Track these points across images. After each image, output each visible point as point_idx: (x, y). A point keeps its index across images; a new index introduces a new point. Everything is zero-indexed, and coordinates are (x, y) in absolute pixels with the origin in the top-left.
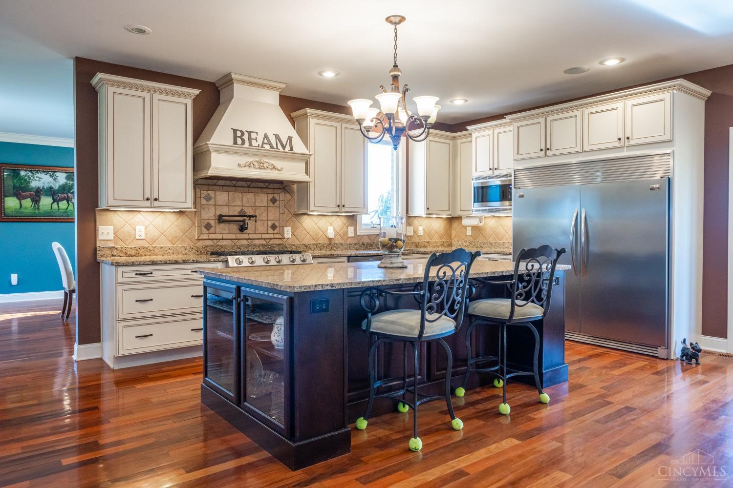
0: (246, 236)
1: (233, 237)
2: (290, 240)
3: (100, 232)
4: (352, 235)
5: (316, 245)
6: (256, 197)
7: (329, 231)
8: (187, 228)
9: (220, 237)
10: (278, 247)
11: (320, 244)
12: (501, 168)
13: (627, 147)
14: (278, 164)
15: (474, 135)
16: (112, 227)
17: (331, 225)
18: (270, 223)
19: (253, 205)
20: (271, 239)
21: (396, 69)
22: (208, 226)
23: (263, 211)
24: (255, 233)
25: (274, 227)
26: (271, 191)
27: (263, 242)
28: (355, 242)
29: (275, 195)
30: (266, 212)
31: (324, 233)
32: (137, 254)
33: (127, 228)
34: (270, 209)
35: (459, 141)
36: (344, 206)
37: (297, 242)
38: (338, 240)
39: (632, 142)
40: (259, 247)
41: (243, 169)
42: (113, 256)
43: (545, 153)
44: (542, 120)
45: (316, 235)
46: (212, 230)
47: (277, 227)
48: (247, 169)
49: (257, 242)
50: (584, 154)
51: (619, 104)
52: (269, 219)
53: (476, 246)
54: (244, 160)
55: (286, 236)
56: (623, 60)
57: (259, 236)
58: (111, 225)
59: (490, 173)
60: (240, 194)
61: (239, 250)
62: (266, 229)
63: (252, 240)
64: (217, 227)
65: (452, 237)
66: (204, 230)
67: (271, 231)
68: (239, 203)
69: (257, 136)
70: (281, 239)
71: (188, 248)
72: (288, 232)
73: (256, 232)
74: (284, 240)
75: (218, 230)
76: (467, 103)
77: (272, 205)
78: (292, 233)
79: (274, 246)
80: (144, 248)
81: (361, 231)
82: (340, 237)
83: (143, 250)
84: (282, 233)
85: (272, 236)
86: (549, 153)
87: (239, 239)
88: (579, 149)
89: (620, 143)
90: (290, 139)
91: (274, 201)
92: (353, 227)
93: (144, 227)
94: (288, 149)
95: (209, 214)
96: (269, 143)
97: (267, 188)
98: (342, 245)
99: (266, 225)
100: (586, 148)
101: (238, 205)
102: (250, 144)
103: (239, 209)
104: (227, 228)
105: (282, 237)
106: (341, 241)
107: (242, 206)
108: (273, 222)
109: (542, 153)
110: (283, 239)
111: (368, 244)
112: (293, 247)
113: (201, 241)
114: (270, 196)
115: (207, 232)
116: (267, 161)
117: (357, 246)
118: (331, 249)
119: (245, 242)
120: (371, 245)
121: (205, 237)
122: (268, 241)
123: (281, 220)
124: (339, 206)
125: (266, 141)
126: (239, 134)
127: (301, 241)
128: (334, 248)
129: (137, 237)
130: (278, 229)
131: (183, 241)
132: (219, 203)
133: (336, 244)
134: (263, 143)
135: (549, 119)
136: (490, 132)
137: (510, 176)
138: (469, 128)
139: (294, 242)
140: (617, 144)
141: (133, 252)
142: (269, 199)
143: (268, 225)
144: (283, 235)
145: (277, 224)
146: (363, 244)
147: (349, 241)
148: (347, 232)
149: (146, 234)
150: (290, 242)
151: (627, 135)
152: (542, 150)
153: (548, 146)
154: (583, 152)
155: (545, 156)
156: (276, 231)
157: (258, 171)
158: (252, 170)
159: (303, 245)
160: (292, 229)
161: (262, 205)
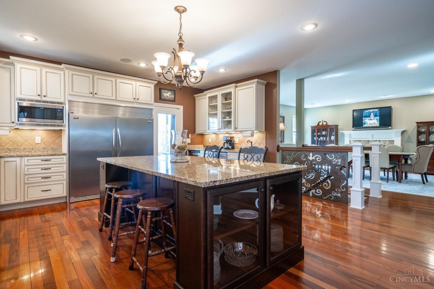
13: (136, 103)
15: (18, 66)
39: (139, 101)
43: (93, 95)
44: (90, 76)
50: (116, 101)
51: (134, 83)
56: (147, 65)
59: (38, 98)
76: (37, 42)
86: (96, 96)
88: (114, 98)
89: (134, 100)
100: (118, 99)
109: (91, 95)
135: (96, 77)
136: (38, 69)
137: (62, 103)
138: (12, 57)
140: (133, 100)
151: (137, 97)
152: (91, 93)
153: (95, 92)
154: (116, 100)
155: (93, 97)
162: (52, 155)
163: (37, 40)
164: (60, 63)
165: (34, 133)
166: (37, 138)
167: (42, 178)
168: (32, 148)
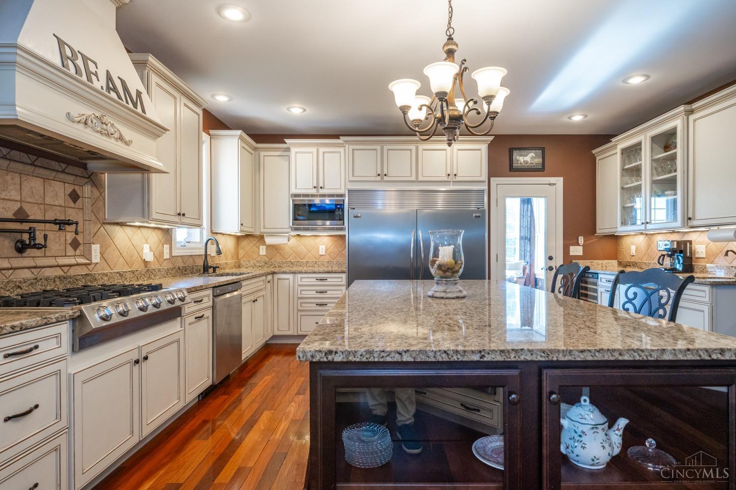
0: (30, 262)
1: (5, 264)
2: (98, 265)
4: (168, 257)
5: (133, 272)
6: (47, 186)
7: (145, 251)
10: (83, 280)
11: (137, 271)
12: (326, 187)
13: (453, 182)
14: (126, 132)
15: (293, 150)
17: (146, 241)
18: (70, 238)
19: (41, 201)
20: (70, 266)
24: (45, 256)
25: (75, 244)
26: (71, 178)
27: (59, 272)
28: (170, 266)
29: (77, 188)
31: (140, 254)
34: (69, 211)
35: (262, 154)
36: (184, 215)
37: (107, 270)
38: (155, 265)
39: (458, 179)
41: (75, 125)
43: (382, 178)
44: (378, 147)
45: (131, 257)
47: (80, 244)
48: (81, 126)
49: (48, 273)
53: (272, 266)
54: (80, 109)
55: (94, 261)
57: (52, 262)
59: (314, 191)
62: (63, 248)
65: (240, 257)
67: (70, 252)
68: (15, 195)
69: (96, 70)
70: (86, 264)
72: (96, 253)
73: (47, 255)
74: (91, 267)
76: (306, 113)
77: (72, 204)
78: (102, 254)
79: (78, 277)
81: (176, 251)
82: (156, 260)
84: (87, 255)
85: (72, 261)
86: (386, 178)
87: (16, 269)
88: (413, 178)
89: (448, 178)
90: (139, 94)
91: (74, 197)
92: (168, 246)
96: (115, 89)
97: (63, 172)
98: (159, 270)
99: (63, 240)
100: (420, 178)
101: (12, 198)
103: (15, 206)
105: (87, 261)
106: (157, 266)
107: (21, 201)
108: (73, 235)
109: (379, 178)
110: (89, 264)
111: (183, 268)
112: (106, 278)
114: (69, 189)
116: (112, 122)
117: (173, 272)
118: (149, 278)
119: (26, 274)
122: (66, 269)
123: (86, 233)
124: (179, 214)
127: (112, 267)
128: (152, 276)
130: (81, 247)
133: (154, 270)
135: (386, 147)
136: (314, 150)
137: (342, 196)
138: (287, 141)
139: (103, 269)
140: (446, 179)
142: (68, 192)
143: (66, 240)
144: (90, 259)
145: (80, 239)
146: (179, 268)
147: (166, 265)
148: (163, 252)
150: (98, 269)
151: (455, 172)
152: (379, 175)
153: (385, 172)
154: (417, 181)
155: (382, 181)
156: (78, 252)
157: (98, 135)
158: (88, 130)
159: (118, 274)
160: (101, 248)
161: (57, 203)
162: (328, 272)
163: (305, 110)
164: (337, 136)
165: (318, 240)
166: (321, 247)
167: (317, 305)
168: (316, 262)
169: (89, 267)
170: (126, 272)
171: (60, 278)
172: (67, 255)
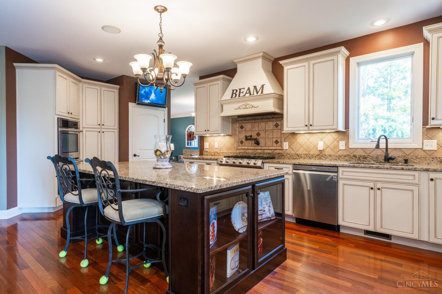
0: (260, 148)
1: (253, 148)
2: (287, 150)
3: (205, 145)
4: (344, 148)
5: (307, 155)
6: (267, 124)
7: (319, 145)
8: (233, 143)
9: (246, 148)
11: (310, 154)
14: (255, 104)
16: (208, 143)
17: (321, 140)
18: (274, 140)
19: (264, 129)
20: (275, 150)
21: (161, 40)
22: (242, 142)
23: (270, 132)
24: (265, 146)
25: (277, 142)
27: (270, 151)
28: (345, 154)
29: (278, 122)
30: (272, 133)
31: (316, 146)
32: (214, 155)
33: (213, 143)
34: (275, 131)
36: (311, 125)
37: (292, 152)
38: (328, 152)
40: (266, 154)
41: (237, 110)
42: (207, 155)
45: (309, 147)
46: (243, 144)
48: (239, 110)
49: (266, 151)
52: (274, 137)
54: (237, 105)
55: (285, 148)
57: (267, 148)
58: (208, 142)
60: (257, 124)
61: (255, 155)
62: (272, 143)
63: (263, 150)
64: (246, 143)
66: (240, 144)
67: (275, 144)
68: (257, 129)
69: (244, 90)
70: (281, 150)
71: (232, 153)
72: (286, 146)
75: (246, 144)
77: (276, 128)
78: (290, 146)
79: (276, 154)
80: (217, 152)
81: (353, 145)
82: (330, 149)
83: (216, 153)
84: (282, 146)
85: (275, 148)
87: (257, 149)
90: (263, 86)
91: (277, 125)
92: (344, 142)
93: (217, 143)
94: (260, 93)
95: (242, 136)
96: (250, 92)
97: (273, 118)
98: (330, 156)
99: (272, 141)
101: (256, 130)
102: (239, 96)
103: (258, 131)
104: (250, 143)
105: (281, 148)
106: (332, 153)
107: (258, 130)
108: (276, 139)
111: (360, 156)
113: (239, 150)
114: (275, 123)
115: (241, 145)
116: (249, 103)
117: (347, 158)
118: (320, 159)
119: (260, 151)
120: (365, 158)
121: (240, 148)
122: (273, 151)
123: (281, 138)
124: (307, 126)
125: (248, 92)
126: (235, 92)
127: (296, 152)
128: (323, 158)
129: (216, 148)
130: (279, 143)
131: (231, 149)
132: (247, 130)
133: (325, 155)
134: (246, 93)
139: (290, 152)
141: (213, 154)
142: (274, 124)
143: (273, 141)
145: (279, 140)
146: (355, 156)
147: (340, 153)
148: (338, 146)
149: (218, 146)
150: (288, 152)
156: (278, 145)
157: (244, 110)
158: (241, 110)
159: (296, 155)
160: (289, 143)
161: (270, 129)
169: (283, 150)
170: (302, 154)
171: (268, 153)
172: (266, 146)
